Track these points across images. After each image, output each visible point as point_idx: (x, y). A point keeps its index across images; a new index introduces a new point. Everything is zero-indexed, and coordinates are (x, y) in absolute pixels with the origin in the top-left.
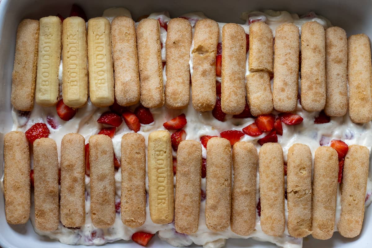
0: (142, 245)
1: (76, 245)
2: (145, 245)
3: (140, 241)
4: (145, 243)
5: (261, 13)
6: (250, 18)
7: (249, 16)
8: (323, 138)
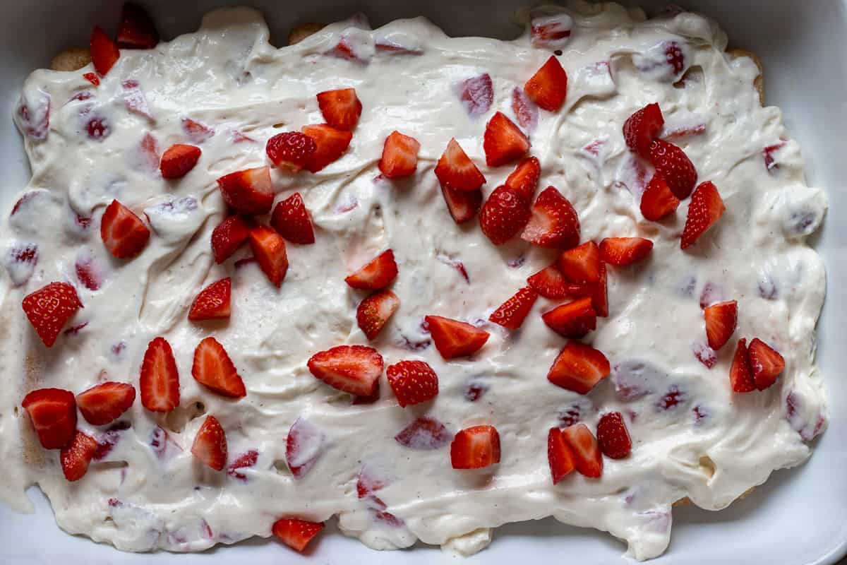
0: (294, 549)
1: (150, 552)
2: (300, 549)
3: (289, 540)
4: (300, 547)
5: (560, 8)
6: (533, 23)
7: (532, 18)
8: (709, 291)
